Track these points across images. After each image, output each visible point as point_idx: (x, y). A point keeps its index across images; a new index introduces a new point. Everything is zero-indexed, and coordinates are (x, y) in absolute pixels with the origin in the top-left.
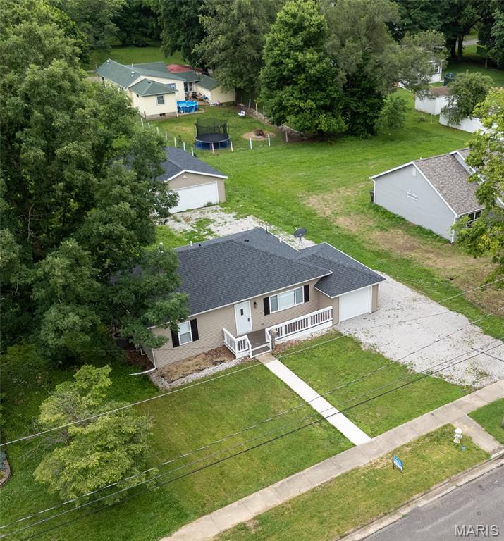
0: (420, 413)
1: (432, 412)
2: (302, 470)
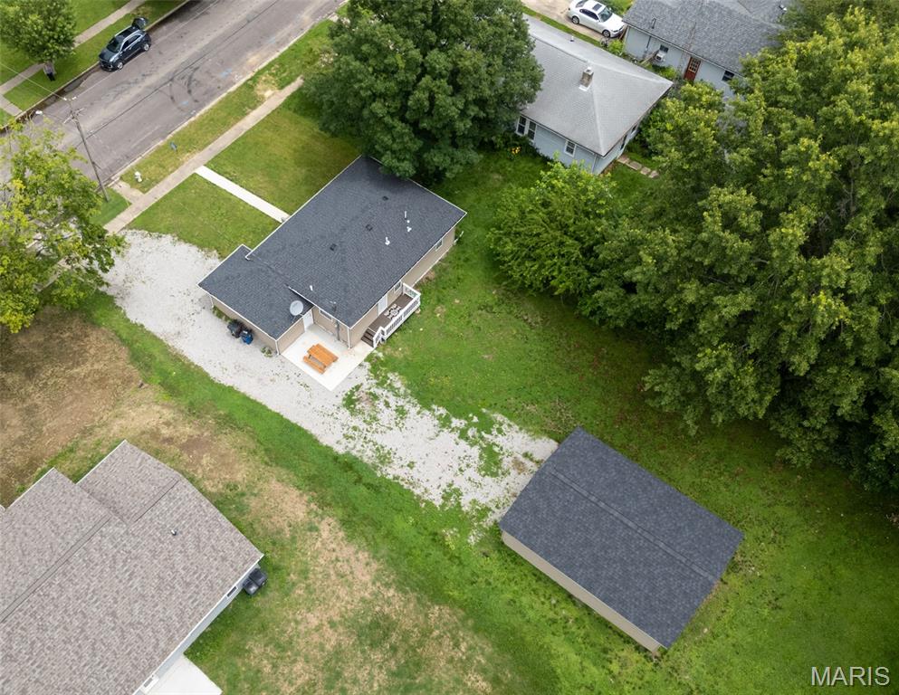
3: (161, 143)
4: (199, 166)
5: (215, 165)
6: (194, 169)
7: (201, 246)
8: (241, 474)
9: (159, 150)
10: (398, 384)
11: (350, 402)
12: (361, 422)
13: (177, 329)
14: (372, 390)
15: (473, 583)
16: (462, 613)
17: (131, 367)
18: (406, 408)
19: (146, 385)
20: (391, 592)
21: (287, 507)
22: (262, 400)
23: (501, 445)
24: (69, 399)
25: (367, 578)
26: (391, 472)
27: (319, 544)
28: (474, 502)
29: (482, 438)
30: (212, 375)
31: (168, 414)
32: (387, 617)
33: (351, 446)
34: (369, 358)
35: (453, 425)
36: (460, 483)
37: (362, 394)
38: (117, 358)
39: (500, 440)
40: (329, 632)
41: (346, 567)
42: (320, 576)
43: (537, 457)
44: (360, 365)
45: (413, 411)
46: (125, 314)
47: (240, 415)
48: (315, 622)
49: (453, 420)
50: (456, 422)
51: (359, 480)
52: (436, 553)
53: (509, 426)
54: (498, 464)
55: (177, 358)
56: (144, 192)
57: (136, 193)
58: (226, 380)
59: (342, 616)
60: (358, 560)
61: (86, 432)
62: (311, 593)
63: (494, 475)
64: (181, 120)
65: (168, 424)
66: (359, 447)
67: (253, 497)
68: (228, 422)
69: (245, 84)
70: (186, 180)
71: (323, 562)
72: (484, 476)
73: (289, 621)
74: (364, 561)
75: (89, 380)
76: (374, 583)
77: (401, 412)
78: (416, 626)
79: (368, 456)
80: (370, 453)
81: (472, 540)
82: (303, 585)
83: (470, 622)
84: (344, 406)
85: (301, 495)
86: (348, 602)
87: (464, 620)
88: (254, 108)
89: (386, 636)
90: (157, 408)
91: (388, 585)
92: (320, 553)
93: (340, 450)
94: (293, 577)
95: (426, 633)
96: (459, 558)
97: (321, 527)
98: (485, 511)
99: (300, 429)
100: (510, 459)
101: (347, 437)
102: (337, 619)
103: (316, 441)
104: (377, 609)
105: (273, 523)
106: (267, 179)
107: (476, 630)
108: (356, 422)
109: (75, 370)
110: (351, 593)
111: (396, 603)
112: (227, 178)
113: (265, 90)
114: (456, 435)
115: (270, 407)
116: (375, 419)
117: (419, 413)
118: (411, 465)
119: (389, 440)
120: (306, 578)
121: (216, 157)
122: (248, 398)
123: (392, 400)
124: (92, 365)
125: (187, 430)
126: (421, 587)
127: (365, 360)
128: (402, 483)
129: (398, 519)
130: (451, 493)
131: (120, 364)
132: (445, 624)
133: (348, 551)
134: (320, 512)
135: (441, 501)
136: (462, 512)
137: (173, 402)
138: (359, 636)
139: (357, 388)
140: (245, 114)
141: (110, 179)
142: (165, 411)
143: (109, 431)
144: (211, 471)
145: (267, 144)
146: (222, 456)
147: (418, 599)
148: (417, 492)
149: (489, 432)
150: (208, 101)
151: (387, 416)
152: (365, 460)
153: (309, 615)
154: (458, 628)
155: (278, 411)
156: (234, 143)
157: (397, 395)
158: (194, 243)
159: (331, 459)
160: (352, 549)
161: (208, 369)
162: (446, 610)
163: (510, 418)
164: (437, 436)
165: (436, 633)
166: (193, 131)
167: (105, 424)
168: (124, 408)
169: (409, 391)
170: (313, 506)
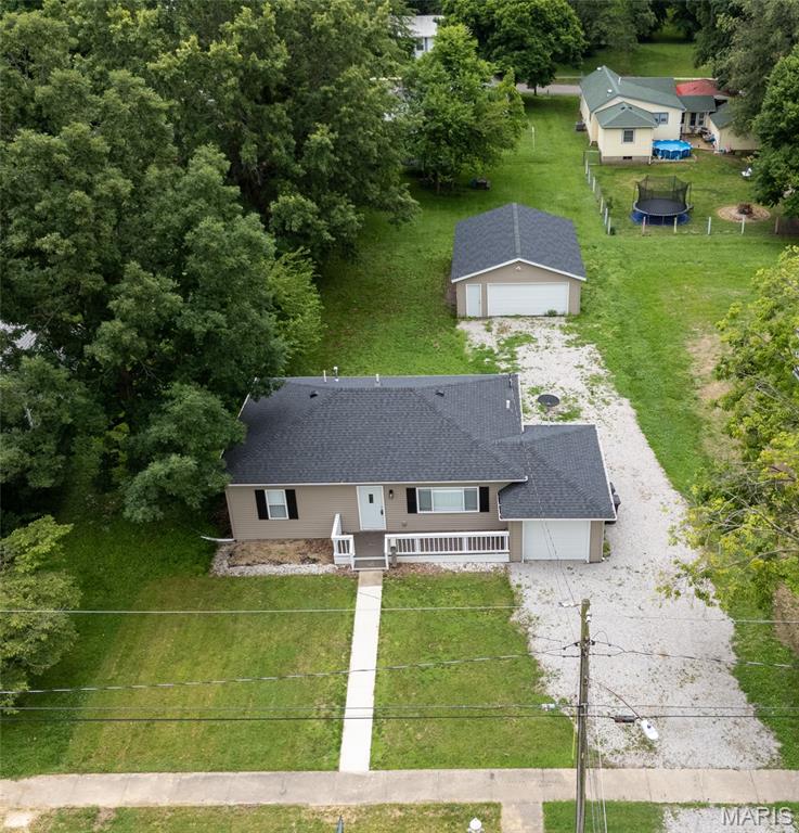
0: (478, 764)
1: (495, 771)
2: (238, 771)
12: (580, 403)
26: (602, 372)
33: (612, 398)
35: (510, 366)
39: (491, 344)
50: (504, 366)
66: (607, 394)
72: (536, 339)
79: (606, 387)
80: (603, 387)
84: (579, 417)
93: (625, 401)
101: (607, 403)
108: (584, 405)
114: (518, 361)
118: (580, 367)
119: (575, 384)
128: (602, 364)
130: (574, 344)
135: (588, 345)
152: (612, 387)
159: (642, 401)
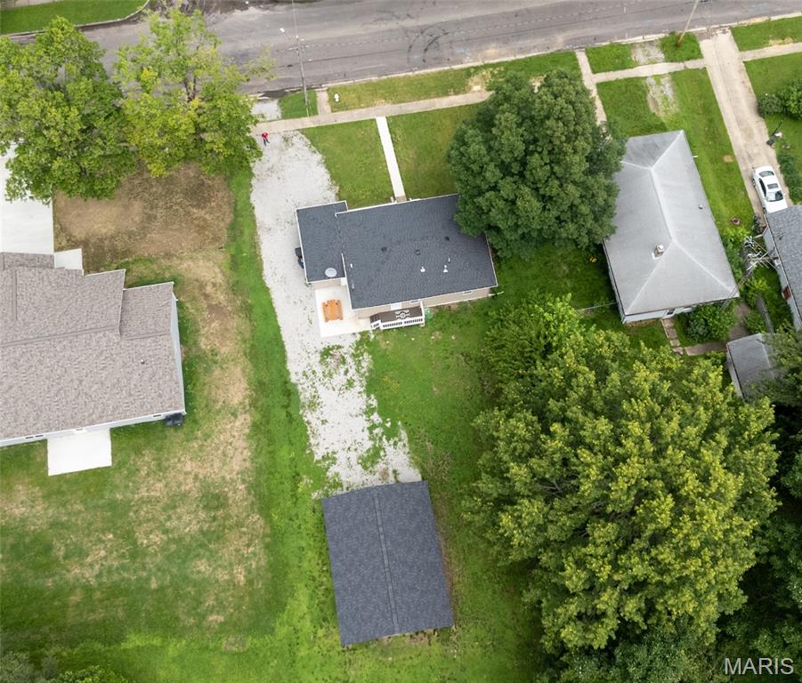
3: (374, 79)
4: (381, 115)
5: (393, 122)
6: (377, 115)
7: (333, 178)
8: (225, 350)
9: (369, 84)
10: (364, 364)
11: (326, 353)
12: (321, 371)
13: (271, 226)
14: (346, 356)
15: (291, 519)
16: (268, 531)
17: (226, 231)
18: (355, 384)
19: (224, 250)
20: (242, 487)
21: (233, 390)
22: (278, 311)
23: (388, 453)
24: (176, 227)
25: (237, 468)
26: (309, 416)
27: (229, 426)
28: (337, 474)
29: (381, 439)
30: (265, 272)
31: (220, 279)
32: (226, 498)
33: (302, 381)
34: (363, 334)
35: (372, 417)
36: (341, 456)
37: (338, 354)
38: (223, 220)
39: (390, 449)
40: (190, 480)
41: (232, 452)
42: (213, 445)
43: (401, 478)
44: (354, 334)
45: (359, 389)
46: (251, 192)
47: (257, 310)
48: (188, 468)
49: (376, 414)
50: (376, 417)
51: (286, 407)
52: (287, 486)
53: (404, 445)
54: (374, 463)
55: (255, 246)
56: (332, 112)
57: (327, 108)
58: (269, 282)
59: (205, 478)
60: (242, 453)
61: (168, 256)
62: (200, 451)
63: (365, 468)
64: (401, 69)
65: (214, 285)
66: (305, 386)
67: (219, 369)
68: (247, 310)
69: (469, 69)
70: (365, 121)
71: (222, 439)
72: (358, 463)
73: (176, 457)
74: (245, 457)
75: (196, 222)
76: (238, 474)
77: (350, 384)
78: (237, 516)
79: (305, 396)
80: (308, 395)
81: (315, 495)
82: (200, 443)
83: (268, 540)
84: (321, 352)
85: (246, 389)
86: (214, 472)
87: (265, 535)
88: (456, 93)
89: (217, 508)
90: (217, 270)
91: (244, 481)
92: (225, 432)
93: (293, 379)
94: (199, 434)
95: (239, 525)
96: (297, 499)
97: (239, 417)
98: (338, 485)
99: (283, 347)
100: (384, 466)
101: (304, 374)
102: (201, 476)
103: (285, 362)
104: (226, 489)
105: (216, 393)
106: (415, 157)
107: (267, 547)
108: (319, 369)
109: (194, 210)
110: (220, 469)
111: (239, 495)
112: (392, 138)
113: (476, 84)
114: (368, 425)
115: (278, 319)
116: (331, 375)
117: (360, 393)
118: (324, 422)
119: (325, 395)
120: (205, 440)
121: (398, 116)
122: (271, 303)
123: (352, 371)
124: (205, 214)
125: (221, 298)
126: (260, 497)
127: (360, 333)
128: (309, 428)
129: (286, 447)
130: (330, 458)
131: (222, 225)
132: (253, 529)
133: (241, 444)
134: (248, 407)
135: (320, 458)
136: (325, 474)
137: (228, 273)
138: (203, 496)
139: (339, 347)
140: (446, 94)
141: (321, 85)
142: (220, 275)
143: (180, 264)
144: (212, 334)
145: (439, 130)
146: (226, 329)
147: (253, 502)
148: (312, 441)
149: (388, 440)
150: (432, 66)
151: (340, 379)
152: (302, 397)
153: (189, 462)
154: (258, 537)
155: (280, 325)
156: (419, 113)
157: (358, 371)
158: (331, 172)
159: (283, 380)
160: (245, 445)
161: (266, 266)
162: (262, 522)
163: (410, 441)
164: (356, 416)
165: (244, 529)
166: (402, 84)
167: (181, 259)
168: (199, 256)
169: (367, 374)
170: (247, 401)
